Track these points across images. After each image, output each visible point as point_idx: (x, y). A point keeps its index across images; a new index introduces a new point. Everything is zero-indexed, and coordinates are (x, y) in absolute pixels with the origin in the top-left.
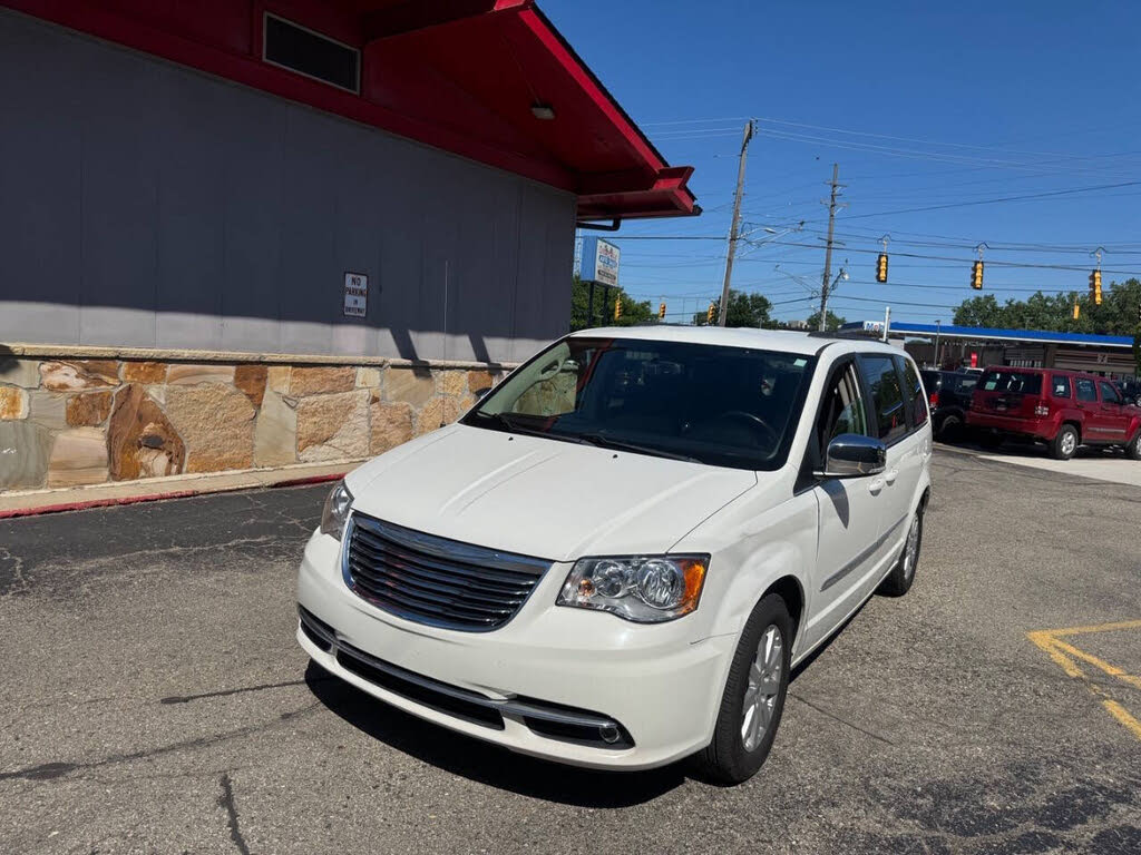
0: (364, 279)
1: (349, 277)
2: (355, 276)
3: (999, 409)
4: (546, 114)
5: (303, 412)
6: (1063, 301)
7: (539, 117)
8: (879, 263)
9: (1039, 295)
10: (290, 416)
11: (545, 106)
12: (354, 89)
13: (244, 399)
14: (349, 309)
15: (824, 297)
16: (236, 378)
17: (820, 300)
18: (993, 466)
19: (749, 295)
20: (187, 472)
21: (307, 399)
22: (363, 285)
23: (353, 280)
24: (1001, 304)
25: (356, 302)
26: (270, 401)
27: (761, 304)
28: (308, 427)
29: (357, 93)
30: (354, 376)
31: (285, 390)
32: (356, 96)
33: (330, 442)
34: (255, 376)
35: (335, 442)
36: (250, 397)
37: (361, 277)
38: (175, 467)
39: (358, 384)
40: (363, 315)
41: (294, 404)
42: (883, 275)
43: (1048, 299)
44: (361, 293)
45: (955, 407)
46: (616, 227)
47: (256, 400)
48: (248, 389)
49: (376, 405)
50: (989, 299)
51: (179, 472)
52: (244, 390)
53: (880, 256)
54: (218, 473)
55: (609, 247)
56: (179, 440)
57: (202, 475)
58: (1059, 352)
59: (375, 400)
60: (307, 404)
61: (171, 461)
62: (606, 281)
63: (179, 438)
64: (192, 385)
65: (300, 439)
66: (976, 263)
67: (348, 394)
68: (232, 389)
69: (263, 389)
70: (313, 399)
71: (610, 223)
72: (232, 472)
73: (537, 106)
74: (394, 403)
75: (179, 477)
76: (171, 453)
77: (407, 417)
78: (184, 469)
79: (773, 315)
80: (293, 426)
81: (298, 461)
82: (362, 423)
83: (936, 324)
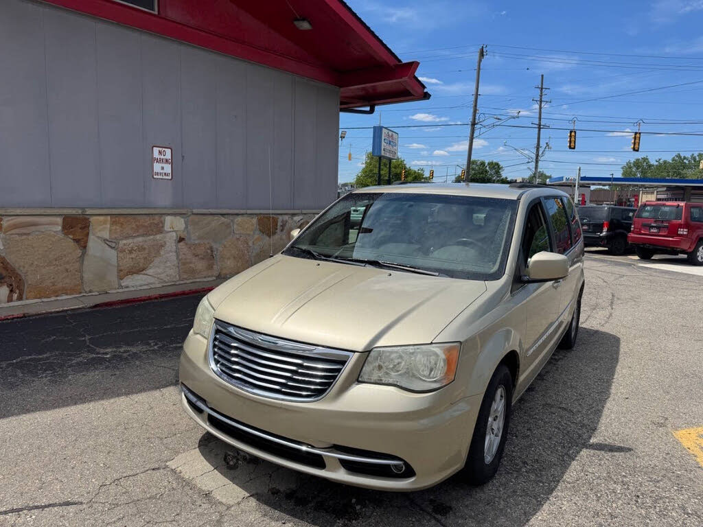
0: (168, 151)
1: (156, 150)
2: (160, 149)
3: (652, 230)
4: (305, 26)
5: (123, 251)
6: (694, 159)
7: (302, 29)
8: (571, 136)
9: (679, 156)
10: (112, 254)
11: (304, 20)
12: (153, 9)
13: (72, 243)
14: (157, 174)
15: (537, 162)
16: (64, 228)
17: (534, 164)
18: (648, 272)
19: (487, 162)
20: (27, 299)
21: (125, 242)
22: (168, 156)
23: (160, 152)
24: (653, 162)
25: (163, 168)
26: (94, 245)
27: (496, 167)
28: (127, 262)
29: (156, 13)
30: (163, 223)
31: (106, 235)
32: (154, 15)
33: (144, 272)
34: (80, 226)
35: (150, 271)
36: (77, 241)
37: (166, 150)
38: (15, 296)
39: (167, 228)
40: (170, 178)
41: (113, 245)
42: (572, 144)
43: (685, 158)
44: (167, 161)
45: (622, 231)
46: (372, 111)
47: (82, 243)
48: (73, 235)
49: (182, 243)
50: (645, 159)
51: (20, 298)
52: (71, 237)
53: (571, 132)
54: (53, 299)
55: (390, 133)
56: (17, 276)
57: (39, 300)
58: (693, 191)
59: (181, 240)
60: (124, 245)
61: (11, 291)
62: (388, 155)
63: (17, 274)
64: (25, 234)
65: (121, 271)
66: (636, 133)
67: (158, 237)
68: (61, 236)
69: (87, 235)
70: (130, 241)
71: (368, 109)
72: (65, 297)
73: (298, 20)
74: (196, 242)
75: (19, 303)
76: (11, 285)
77: (209, 251)
78: (24, 297)
79: (504, 175)
80: (114, 261)
81: (121, 287)
82: (173, 256)
83: (611, 176)
